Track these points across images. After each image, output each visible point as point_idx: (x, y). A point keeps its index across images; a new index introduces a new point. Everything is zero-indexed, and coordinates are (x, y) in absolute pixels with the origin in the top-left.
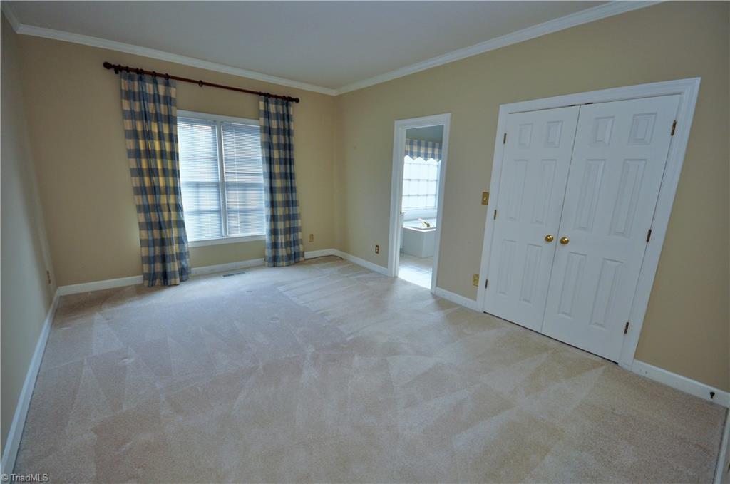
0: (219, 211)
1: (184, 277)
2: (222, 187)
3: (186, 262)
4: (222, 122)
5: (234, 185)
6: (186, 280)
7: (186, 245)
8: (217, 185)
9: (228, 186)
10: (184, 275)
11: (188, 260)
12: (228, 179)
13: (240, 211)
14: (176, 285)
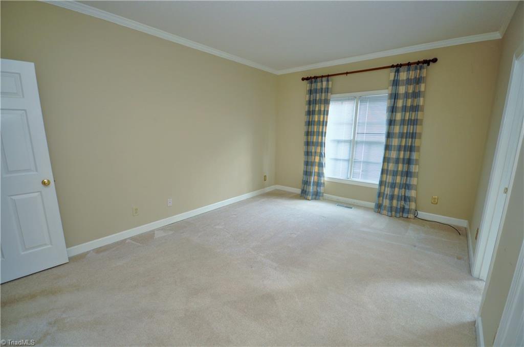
0: (348, 160)
1: (317, 197)
2: (353, 143)
3: (320, 189)
4: (361, 97)
5: (362, 142)
6: (317, 199)
7: (322, 178)
8: (350, 142)
9: (357, 143)
10: (317, 196)
11: (322, 188)
12: (359, 138)
13: (364, 162)
14: (309, 200)
